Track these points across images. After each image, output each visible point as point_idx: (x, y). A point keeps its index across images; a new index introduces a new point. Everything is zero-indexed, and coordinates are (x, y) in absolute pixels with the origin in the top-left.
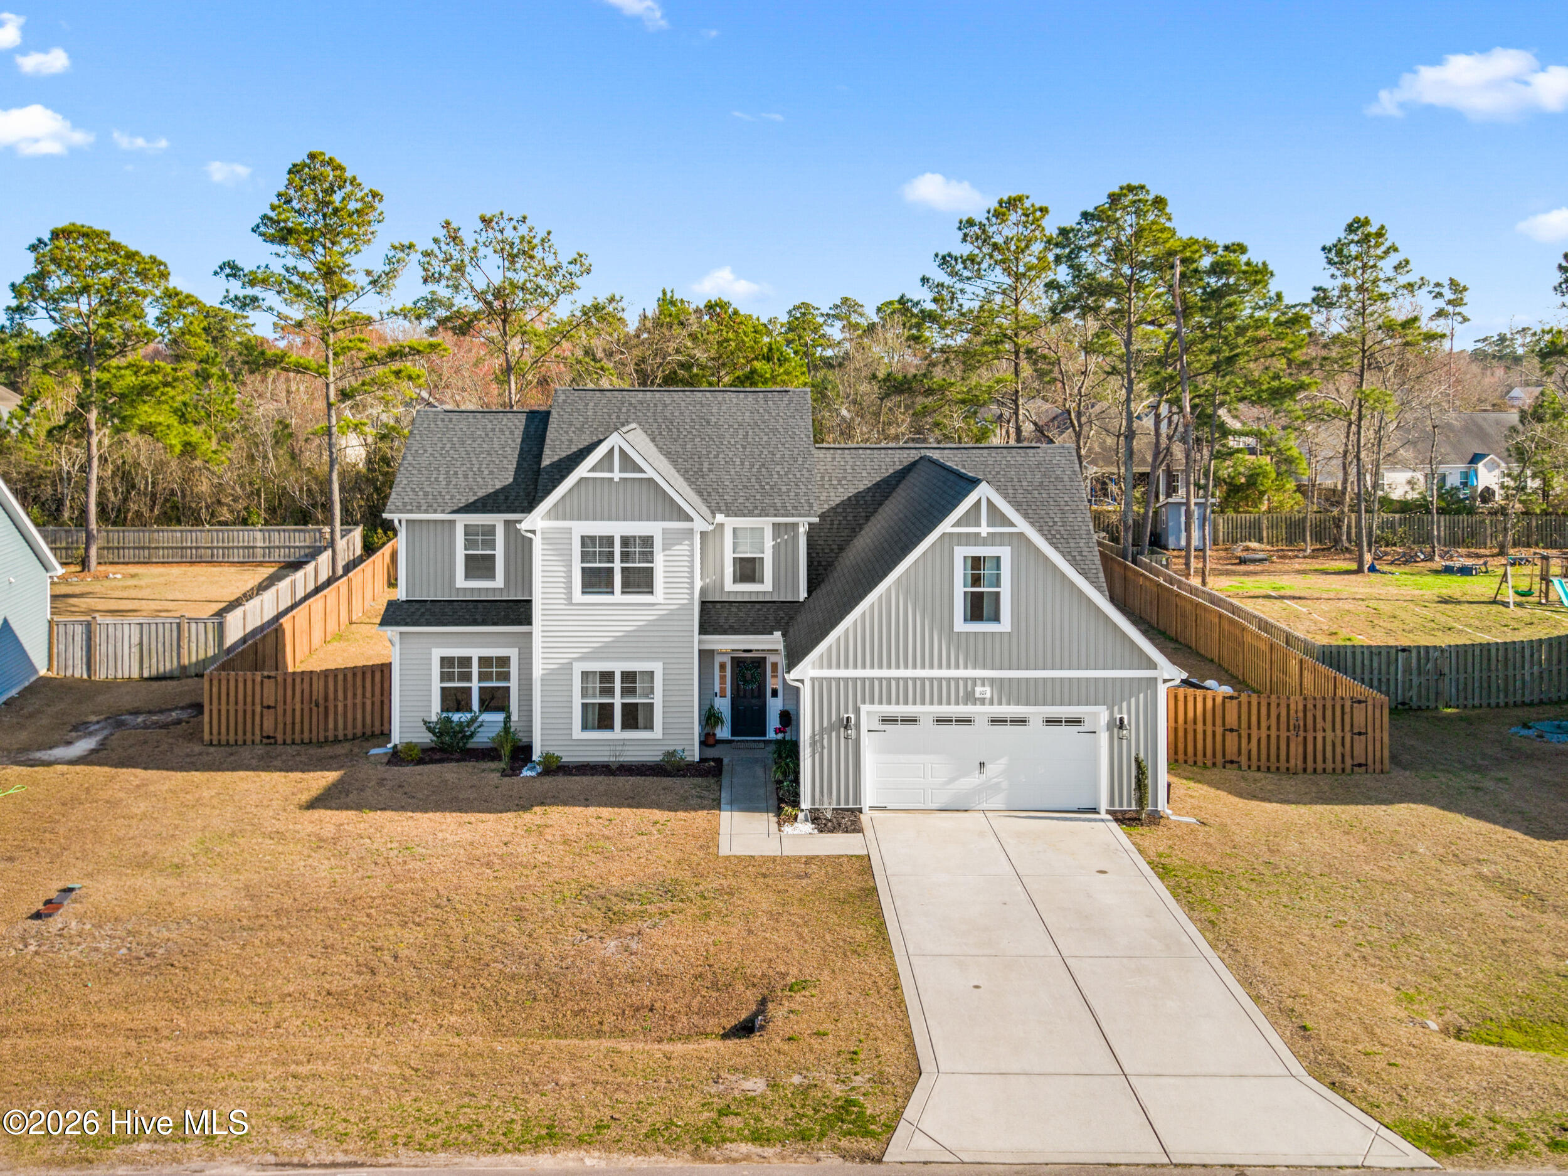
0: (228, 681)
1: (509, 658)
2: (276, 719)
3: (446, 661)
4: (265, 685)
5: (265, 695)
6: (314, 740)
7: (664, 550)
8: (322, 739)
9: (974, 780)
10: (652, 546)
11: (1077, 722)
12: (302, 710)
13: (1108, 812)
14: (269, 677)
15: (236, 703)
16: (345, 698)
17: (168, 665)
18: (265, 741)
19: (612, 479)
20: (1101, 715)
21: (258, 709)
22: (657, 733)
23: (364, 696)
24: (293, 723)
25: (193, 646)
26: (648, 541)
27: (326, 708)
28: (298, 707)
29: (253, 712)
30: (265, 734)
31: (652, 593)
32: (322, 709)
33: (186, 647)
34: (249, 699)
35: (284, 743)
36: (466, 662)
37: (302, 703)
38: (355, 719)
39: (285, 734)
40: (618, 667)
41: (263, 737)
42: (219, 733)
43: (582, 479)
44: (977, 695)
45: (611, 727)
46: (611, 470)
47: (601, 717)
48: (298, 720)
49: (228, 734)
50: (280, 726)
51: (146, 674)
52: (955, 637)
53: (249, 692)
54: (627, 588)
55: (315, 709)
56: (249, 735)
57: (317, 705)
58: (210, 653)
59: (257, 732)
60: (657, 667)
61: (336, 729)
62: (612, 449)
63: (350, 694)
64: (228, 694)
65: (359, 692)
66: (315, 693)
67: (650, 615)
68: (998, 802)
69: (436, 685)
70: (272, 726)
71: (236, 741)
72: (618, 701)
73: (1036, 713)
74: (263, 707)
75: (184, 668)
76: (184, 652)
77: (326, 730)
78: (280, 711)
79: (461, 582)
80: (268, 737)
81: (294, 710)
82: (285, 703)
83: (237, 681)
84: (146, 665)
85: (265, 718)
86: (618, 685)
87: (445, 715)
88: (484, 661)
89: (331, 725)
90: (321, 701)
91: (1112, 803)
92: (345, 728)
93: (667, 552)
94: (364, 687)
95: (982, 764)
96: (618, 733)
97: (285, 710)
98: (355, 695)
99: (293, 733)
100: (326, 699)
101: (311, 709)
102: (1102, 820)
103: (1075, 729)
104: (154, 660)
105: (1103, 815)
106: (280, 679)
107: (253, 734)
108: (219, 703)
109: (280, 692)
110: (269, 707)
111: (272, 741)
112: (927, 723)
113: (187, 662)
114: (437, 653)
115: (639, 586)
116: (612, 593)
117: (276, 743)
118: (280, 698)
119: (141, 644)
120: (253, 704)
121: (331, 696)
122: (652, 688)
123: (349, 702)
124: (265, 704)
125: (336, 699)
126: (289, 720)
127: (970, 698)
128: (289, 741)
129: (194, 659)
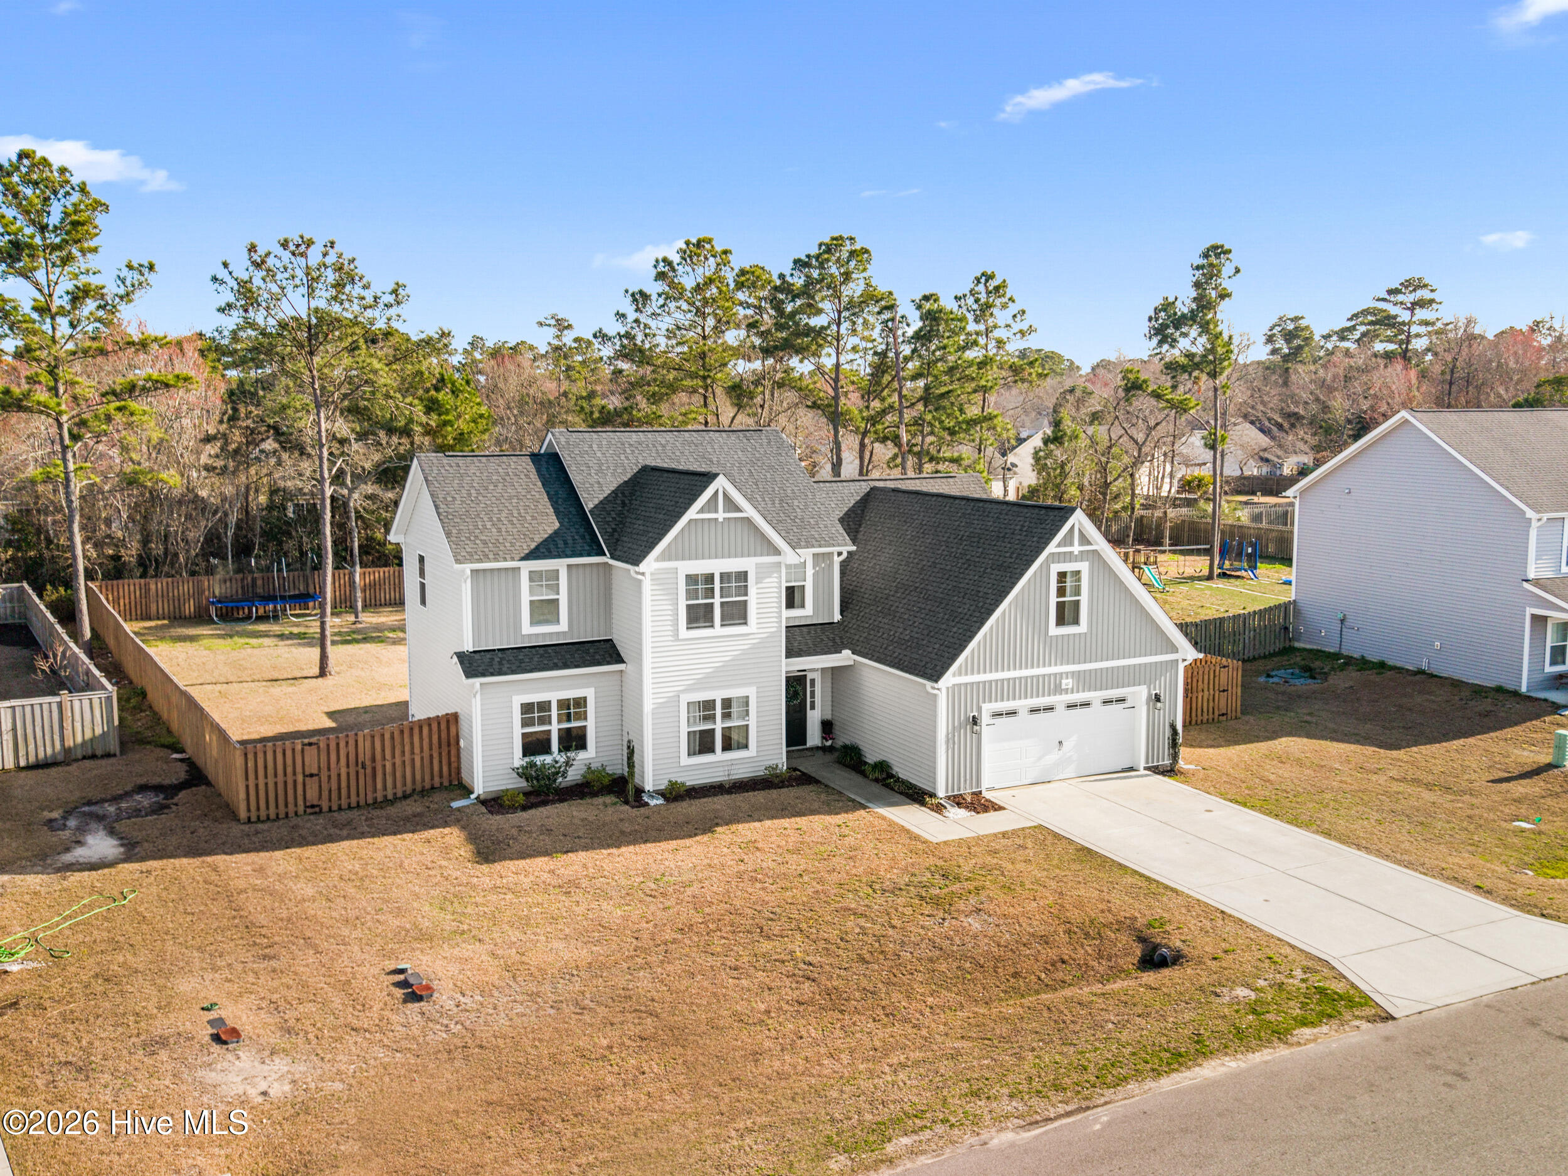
0: (265, 753)
1: (585, 699)
2: (320, 786)
3: (527, 708)
4: (306, 753)
5: (306, 763)
6: (362, 803)
7: (757, 583)
8: (370, 801)
9: (1054, 756)
10: (746, 580)
11: (1122, 700)
12: (348, 774)
13: (1146, 768)
14: (310, 744)
15: (276, 775)
16: (393, 757)
17: (48, 749)
18: (309, 810)
19: (716, 519)
20: (1140, 694)
21: (300, 778)
22: (752, 751)
23: (413, 753)
24: (339, 789)
25: (78, 726)
26: (743, 576)
27: (374, 769)
28: (344, 771)
29: (295, 782)
30: (308, 804)
31: (746, 623)
32: (369, 771)
33: (70, 728)
34: (289, 770)
35: (330, 810)
36: (544, 706)
37: (348, 766)
38: (404, 777)
39: (330, 800)
40: (718, 695)
41: (306, 807)
42: (258, 809)
43: (691, 520)
44: (1064, 687)
45: (711, 750)
46: (716, 511)
47: (703, 743)
48: (344, 784)
49: (268, 808)
50: (325, 794)
51: (22, 763)
52: (1048, 640)
53: (289, 761)
54: (727, 620)
55: (361, 771)
56: (291, 807)
57: (364, 767)
58: (98, 731)
59: (300, 802)
60: (751, 692)
61: (385, 788)
62: (717, 492)
63: (398, 752)
64: (266, 767)
65: (407, 748)
66: (361, 757)
67: (744, 645)
68: (1070, 772)
69: (518, 731)
70: (316, 794)
71: (277, 815)
72: (719, 726)
73: (1095, 696)
74: (305, 776)
75: (67, 751)
76: (68, 732)
77: (375, 791)
78: (324, 778)
79: (527, 629)
80: (313, 806)
81: (339, 775)
82: (329, 769)
83: (275, 752)
84: (22, 752)
85: (308, 787)
86: (719, 711)
87: (527, 759)
88: (564, 704)
89: (379, 786)
90: (368, 763)
91: (1147, 762)
92: (395, 787)
93: (760, 585)
94: (412, 744)
95: (1060, 743)
96: (719, 756)
97: (329, 777)
98: (403, 752)
99: (340, 798)
100: (373, 760)
101: (357, 772)
102: (1142, 776)
103: (1121, 706)
104: (31, 747)
105: (1143, 772)
106: (322, 745)
107: (296, 805)
108: (257, 778)
109: (324, 758)
110: (312, 775)
111: (317, 809)
112: (1023, 713)
113: (72, 744)
114: (519, 700)
115: (733, 619)
116: (712, 626)
117: (321, 811)
118: (324, 765)
119: (14, 729)
120: (294, 774)
121: (378, 756)
122: (747, 711)
123: (398, 761)
124: (307, 773)
125: (384, 758)
126: (334, 786)
127: (1058, 690)
128: (335, 807)
129: (79, 740)
